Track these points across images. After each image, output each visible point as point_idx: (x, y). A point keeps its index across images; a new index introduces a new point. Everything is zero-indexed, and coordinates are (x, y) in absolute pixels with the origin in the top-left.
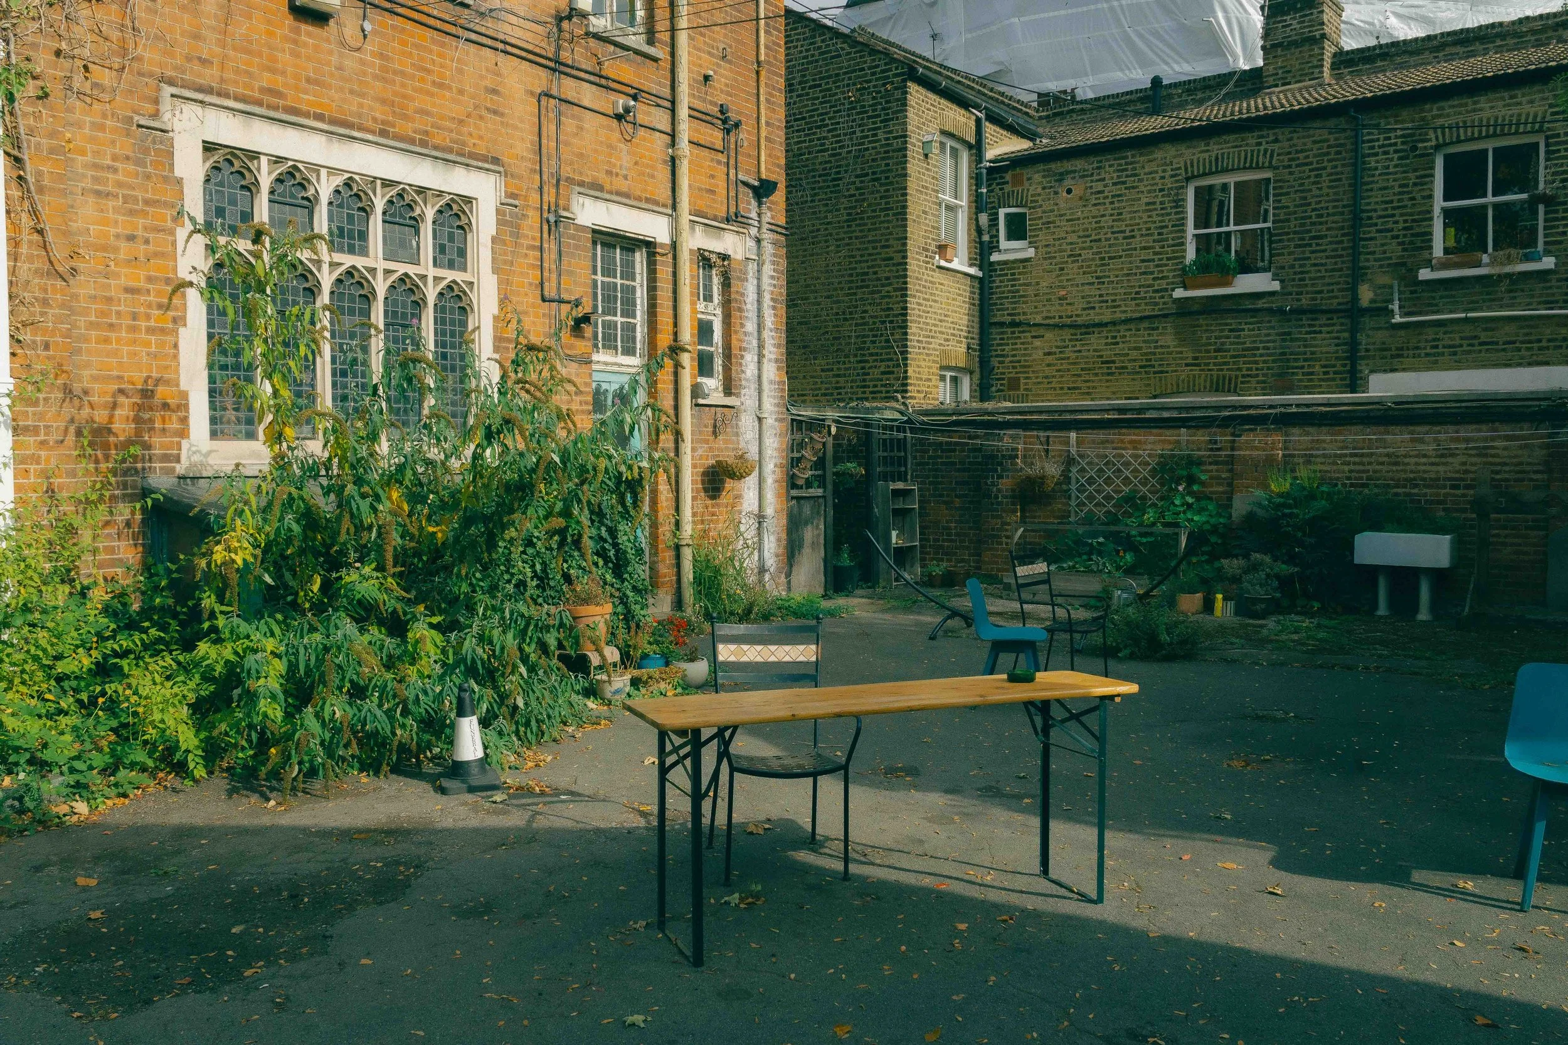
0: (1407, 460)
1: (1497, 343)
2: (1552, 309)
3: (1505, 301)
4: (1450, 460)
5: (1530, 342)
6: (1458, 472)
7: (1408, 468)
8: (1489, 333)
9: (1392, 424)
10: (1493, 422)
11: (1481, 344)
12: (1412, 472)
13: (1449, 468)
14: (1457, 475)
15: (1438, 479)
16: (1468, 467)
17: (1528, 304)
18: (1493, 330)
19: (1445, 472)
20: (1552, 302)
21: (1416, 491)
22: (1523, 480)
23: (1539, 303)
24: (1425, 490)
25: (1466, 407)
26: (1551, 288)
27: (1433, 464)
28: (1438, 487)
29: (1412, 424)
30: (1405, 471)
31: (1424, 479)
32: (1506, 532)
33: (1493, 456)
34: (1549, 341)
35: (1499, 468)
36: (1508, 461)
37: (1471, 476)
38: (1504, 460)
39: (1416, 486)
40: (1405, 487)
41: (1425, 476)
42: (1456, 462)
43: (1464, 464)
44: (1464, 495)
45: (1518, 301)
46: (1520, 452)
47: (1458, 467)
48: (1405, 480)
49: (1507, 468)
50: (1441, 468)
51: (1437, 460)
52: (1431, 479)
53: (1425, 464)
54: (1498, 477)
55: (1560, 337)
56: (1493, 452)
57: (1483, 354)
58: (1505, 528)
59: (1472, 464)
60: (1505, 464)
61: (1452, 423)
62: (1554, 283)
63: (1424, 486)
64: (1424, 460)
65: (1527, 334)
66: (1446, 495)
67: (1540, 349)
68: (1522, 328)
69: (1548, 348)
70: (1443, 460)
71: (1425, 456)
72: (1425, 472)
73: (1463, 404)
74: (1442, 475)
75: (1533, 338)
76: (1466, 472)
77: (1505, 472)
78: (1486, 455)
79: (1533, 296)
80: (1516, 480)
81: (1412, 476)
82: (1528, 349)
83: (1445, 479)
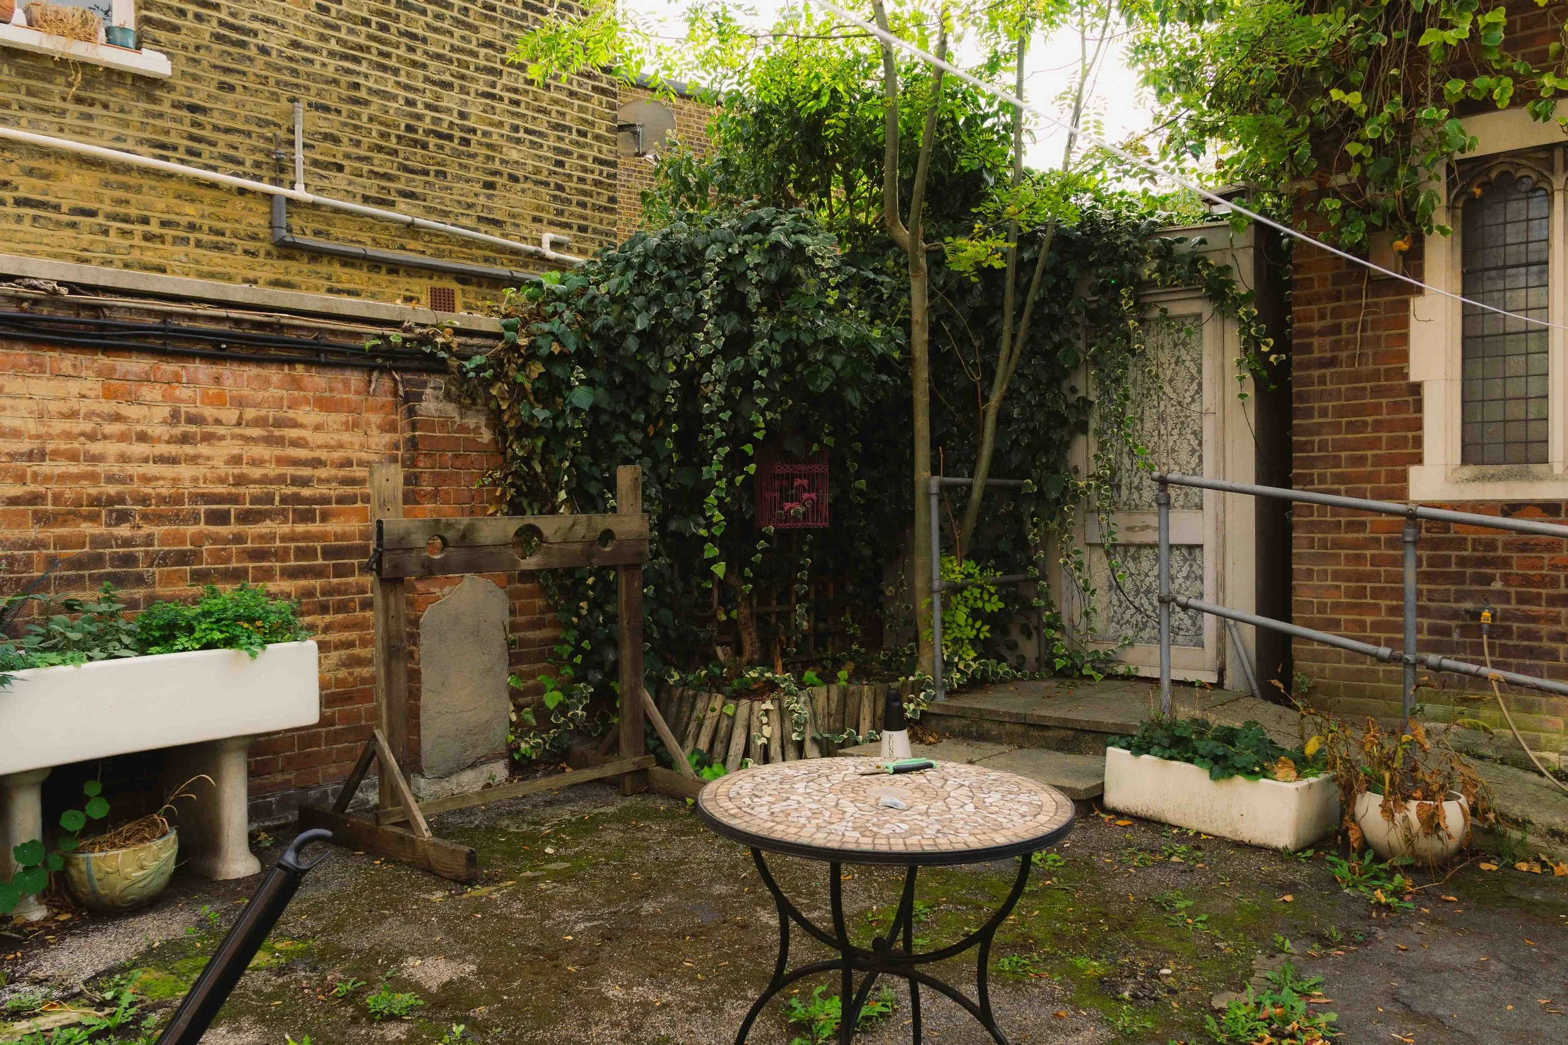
0: (96, 448)
1: (57, 208)
2: (166, 158)
3: (68, 120)
4: (203, 449)
5: (126, 220)
6: (222, 480)
7: (101, 468)
8: (41, 183)
9: (53, 345)
10: (291, 362)
11: (18, 202)
12: (111, 479)
13: (200, 471)
14: (221, 489)
15: (177, 500)
16: (245, 469)
17: (118, 139)
18: (46, 176)
19: (195, 479)
20: (163, 146)
21: (124, 531)
22: (352, 499)
23: (141, 142)
24: (147, 529)
25: (238, 322)
26: (161, 115)
27: (162, 460)
28: (177, 519)
29: (107, 350)
30: (93, 477)
31: (144, 500)
32: (328, 618)
33: (295, 443)
34: (164, 224)
35: (306, 472)
36: (323, 454)
37: (255, 489)
38: (318, 454)
39: (123, 517)
40: (93, 518)
41: (147, 490)
42: (220, 452)
43: (236, 460)
44: (238, 539)
45: (95, 124)
46: (346, 437)
47: (224, 470)
48: (95, 501)
49: (323, 473)
50: (185, 471)
51: (173, 449)
52: (162, 500)
53: (146, 460)
54: (306, 492)
55: (183, 220)
56: (293, 433)
57: (26, 226)
58: (324, 609)
59: (254, 463)
60: (317, 463)
61: (207, 358)
62: (166, 108)
63: (145, 517)
64: (140, 449)
65: (120, 202)
66: (198, 540)
67: (148, 237)
68: (107, 185)
69: (161, 238)
70: (188, 449)
71: (143, 437)
72: (146, 479)
73: (234, 314)
74: (187, 488)
75: (133, 212)
76: (241, 480)
77: (320, 481)
78: (280, 441)
79: (126, 124)
80: (341, 500)
81: (112, 489)
82: (124, 233)
83: (196, 498)
